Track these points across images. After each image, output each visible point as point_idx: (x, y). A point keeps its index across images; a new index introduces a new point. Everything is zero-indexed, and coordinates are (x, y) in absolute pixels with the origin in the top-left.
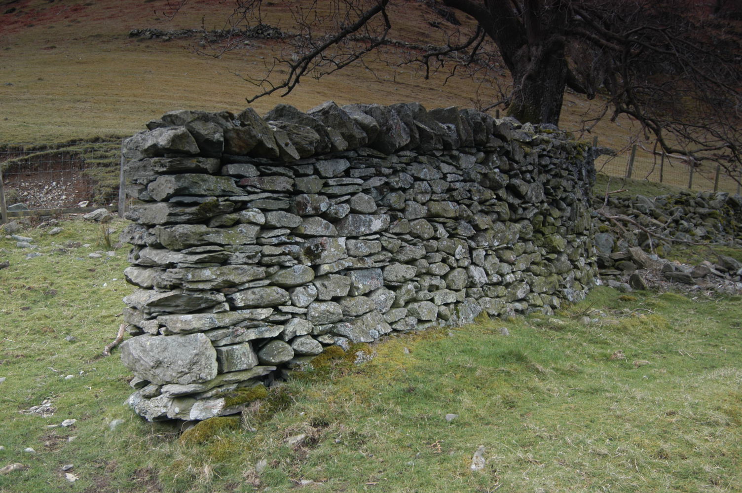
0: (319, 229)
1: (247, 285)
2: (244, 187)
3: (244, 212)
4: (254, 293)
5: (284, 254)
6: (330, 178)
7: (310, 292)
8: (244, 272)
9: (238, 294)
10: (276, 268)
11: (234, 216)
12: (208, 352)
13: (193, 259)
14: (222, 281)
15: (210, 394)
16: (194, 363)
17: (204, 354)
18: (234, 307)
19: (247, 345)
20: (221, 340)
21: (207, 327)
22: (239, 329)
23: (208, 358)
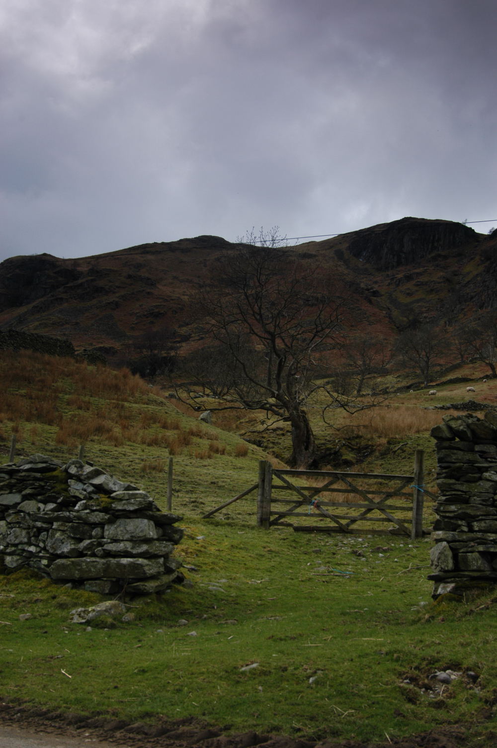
1: (481, 517)
2: (486, 459)
3: (484, 474)
4: (485, 523)
8: (478, 509)
9: (475, 523)
11: (475, 475)
12: (446, 553)
13: (444, 498)
14: (463, 513)
15: (449, 580)
16: (439, 559)
17: (443, 553)
18: (471, 530)
19: (477, 553)
20: (461, 549)
21: (450, 539)
22: (472, 544)
23: (446, 556)
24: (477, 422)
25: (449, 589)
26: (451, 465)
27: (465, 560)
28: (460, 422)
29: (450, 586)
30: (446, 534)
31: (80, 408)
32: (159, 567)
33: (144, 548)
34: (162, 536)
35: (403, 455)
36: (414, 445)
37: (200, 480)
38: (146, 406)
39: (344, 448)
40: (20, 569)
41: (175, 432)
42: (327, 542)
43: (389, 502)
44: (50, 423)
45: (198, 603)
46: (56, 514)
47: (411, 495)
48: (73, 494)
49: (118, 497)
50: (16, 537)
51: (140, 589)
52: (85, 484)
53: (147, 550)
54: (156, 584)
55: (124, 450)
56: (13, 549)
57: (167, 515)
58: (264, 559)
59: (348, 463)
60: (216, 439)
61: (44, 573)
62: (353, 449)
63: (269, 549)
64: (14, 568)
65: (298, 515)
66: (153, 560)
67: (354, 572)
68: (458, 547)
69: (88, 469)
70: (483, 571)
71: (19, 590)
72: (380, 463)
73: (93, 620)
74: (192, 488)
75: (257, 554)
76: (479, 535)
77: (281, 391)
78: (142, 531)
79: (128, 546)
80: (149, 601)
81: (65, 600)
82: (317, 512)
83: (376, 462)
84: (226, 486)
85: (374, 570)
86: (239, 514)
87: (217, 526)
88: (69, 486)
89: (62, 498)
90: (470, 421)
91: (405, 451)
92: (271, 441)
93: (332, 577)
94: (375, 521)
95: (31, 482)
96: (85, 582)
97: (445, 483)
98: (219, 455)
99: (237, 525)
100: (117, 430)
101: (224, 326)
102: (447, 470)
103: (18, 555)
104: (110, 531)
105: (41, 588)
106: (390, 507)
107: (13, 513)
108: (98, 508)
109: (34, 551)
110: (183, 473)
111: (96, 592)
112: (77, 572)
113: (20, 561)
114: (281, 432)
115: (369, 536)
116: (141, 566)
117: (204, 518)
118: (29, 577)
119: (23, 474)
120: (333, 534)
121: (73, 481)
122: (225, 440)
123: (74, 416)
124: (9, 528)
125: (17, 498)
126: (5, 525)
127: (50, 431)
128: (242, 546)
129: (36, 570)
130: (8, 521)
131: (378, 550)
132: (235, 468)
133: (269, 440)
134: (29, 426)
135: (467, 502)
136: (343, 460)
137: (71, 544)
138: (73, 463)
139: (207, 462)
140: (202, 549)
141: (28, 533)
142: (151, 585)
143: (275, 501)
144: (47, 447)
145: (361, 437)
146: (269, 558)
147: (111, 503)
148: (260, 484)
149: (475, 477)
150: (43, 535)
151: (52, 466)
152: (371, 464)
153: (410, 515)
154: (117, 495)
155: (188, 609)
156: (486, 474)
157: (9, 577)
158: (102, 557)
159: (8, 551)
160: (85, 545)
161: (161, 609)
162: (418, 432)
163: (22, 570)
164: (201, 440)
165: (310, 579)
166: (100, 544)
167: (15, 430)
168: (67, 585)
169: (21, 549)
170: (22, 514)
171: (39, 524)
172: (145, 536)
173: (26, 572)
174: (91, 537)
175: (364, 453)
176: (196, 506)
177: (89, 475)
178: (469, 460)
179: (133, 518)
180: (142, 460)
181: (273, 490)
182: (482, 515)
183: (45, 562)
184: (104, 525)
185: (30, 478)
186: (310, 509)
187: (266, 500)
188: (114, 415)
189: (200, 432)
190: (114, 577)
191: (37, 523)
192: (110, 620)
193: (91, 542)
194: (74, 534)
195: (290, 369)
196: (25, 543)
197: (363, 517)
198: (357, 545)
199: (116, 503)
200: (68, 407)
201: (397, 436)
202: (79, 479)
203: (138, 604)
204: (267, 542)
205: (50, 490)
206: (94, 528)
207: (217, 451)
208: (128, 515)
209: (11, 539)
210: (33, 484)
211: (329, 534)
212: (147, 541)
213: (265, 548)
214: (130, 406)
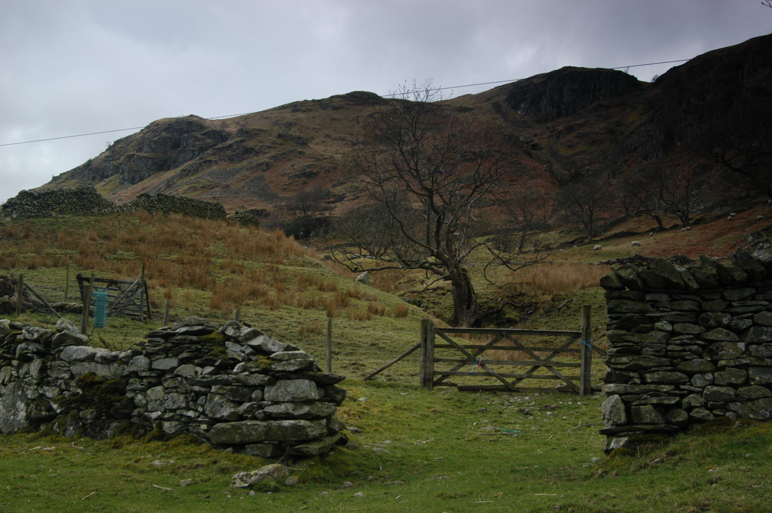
0: (721, 336)
1: (653, 369)
2: (658, 308)
3: (656, 324)
4: (658, 374)
5: (684, 350)
6: (735, 301)
7: (706, 377)
8: (651, 360)
9: (648, 375)
10: (679, 360)
11: (648, 325)
12: (618, 406)
13: (615, 350)
14: (634, 364)
15: (622, 434)
16: (611, 412)
17: (615, 406)
18: (644, 382)
19: (650, 406)
20: (633, 402)
21: (622, 391)
22: (645, 396)
23: (618, 409)
24: (648, 271)
25: (622, 443)
26: (622, 315)
27: (638, 412)
28: (629, 270)
29: (623, 440)
30: (617, 386)
31: (233, 272)
32: (322, 429)
33: (306, 409)
34: (324, 397)
35: (569, 312)
36: (580, 302)
37: (359, 342)
38: (301, 268)
39: (507, 306)
40: (179, 434)
41: (333, 293)
42: (493, 401)
43: (555, 359)
44: (203, 288)
45: (363, 464)
46: (214, 377)
47: (578, 351)
48: (231, 357)
49: (278, 358)
50: (174, 402)
51: (303, 452)
52: (243, 346)
53: (309, 411)
54: (320, 446)
55: (280, 313)
56: (171, 414)
57: (329, 375)
58: (428, 419)
59: (511, 322)
60: (375, 300)
61: (203, 438)
62: (516, 307)
63: (433, 409)
64: (173, 434)
65: (462, 374)
66: (316, 422)
67: (521, 431)
68: (631, 400)
69: (245, 330)
70: (657, 424)
71: (179, 456)
72: (545, 320)
73: (256, 484)
74: (352, 350)
75: (421, 415)
76: (652, 387)
77: (441, 249)
78: (303, 392)
79: (290, 407)
80: (313, 463)
81: (227, 464)
82: (482, 371)
83: (541, 320)
84: (387, 348)
85: (542, 429)
86: (401, 375)
87: (378, 388)
88: (227, 348)
89: (219, 361)
90: (640, 270)
91: (570, 308)
92: (432, 301)
93: (499, 436)
94: (542, 379)
95: (187, 345)
96: (246, 446)
97: (616, 335)
98: (378, 316)
99: (399, 386)
100: (272, 294)
101: (380, 183)
102: (617, 321)
103: (177, 420)
104: (270, 392)
105: (201, 454)
106: (557, 364)
107: (170, 378)
108: (257, 369)
109: (193, 416)
110: (342, 336)
111: (257, 455)
112: (237, 436)
113: (179, 427)
114: (442, 292)
115: (536, 394)
116: (304, 427)
117: (366, 379)
118: (188, 442)
119: (179, 337)
120: (499, 393)
121: (231, 343)
122: (384, 301)
123: (228, 280)
124: (166, 393)
125: (173, 362)
126: (162, 391)
127: (204, 296)
128: (405, 407)
129: (195, 435)
130: (165, 386)
131: (546, 408)
132: (395, 329)
133: (429, 300)
134: (182, 292)
135: (638, 353)
136: (506, 318)
137: (230, 408)
138: (230, 325)
139: (366, 323)
140: (365, 411)
141: (186, 398)
142: (314, 447)
143: (437, 360)
144: (201, 313)
145: (525, 294)
146: (433, 419)
147: (271, 364)
148: (422, 343)
149: (646, 327)
150: (201, 399)
151: (208, 328)
152: (536, 322)
153: (578, 372)
154: (276, 356)
155: (353, 471)
156: (658, 324)
157: (168, 443)
158: (263, 420)
159: (166, 416)
160: (245, 408)
161: (325, 471)
162: (583, 288)
163: (182, 436)
164: (359, 301)
165: (476, 439)
166: (261, 407)
167: (168, 296)
168: (228, 450)
169: (179, 415)
170: (179, 378)
171: (197, 388)
172: (307, 396)
173: (185, 437)
174: (250, 400)
175: (528, 311)
176: (357, 369)
177: (247, 336)
178: (640, 310)
179: (294, 379)
180: (300, 323)
181: (436, 350)
182: (655, 367)
183: (204, 427)
184: (265, 387)
185: (186, 342)
186: (475, 368)
187: (429, 360)
188: (269, 278)
189: (358, 293)
190: (276, 440)
191: (195, 387)
192: (273, 484)
193: (251, 405)
194: (233, 396)
195: (450, 226)
196: (184, 408)
197: (529, 375)
198: (523, 403)
199: (276, 364)
200: (221, 271)
201: (562, 293)
202: (236, 340)
203: (302, 467)
204: (431, 403)
205: (207, 353)
206: (253, 391)
207: (376, 312)
208: (288, 376)
209: (169, 404)
210: (189, 348)
211: (495, 393)
212: (309, 402)
213: (429, 408)
214: (285, 268)
